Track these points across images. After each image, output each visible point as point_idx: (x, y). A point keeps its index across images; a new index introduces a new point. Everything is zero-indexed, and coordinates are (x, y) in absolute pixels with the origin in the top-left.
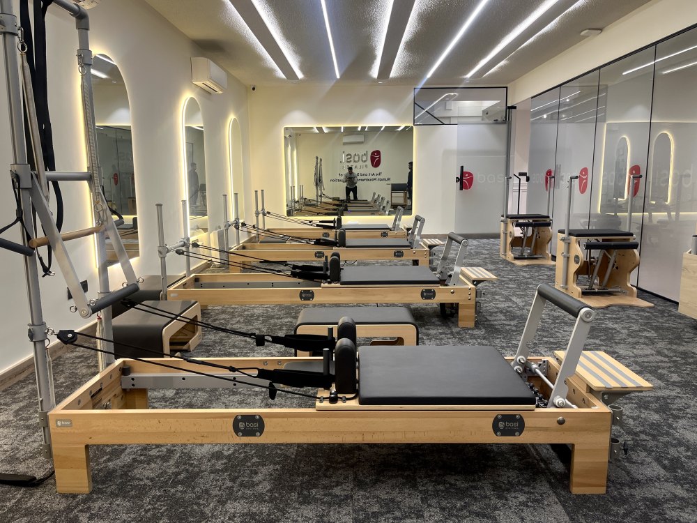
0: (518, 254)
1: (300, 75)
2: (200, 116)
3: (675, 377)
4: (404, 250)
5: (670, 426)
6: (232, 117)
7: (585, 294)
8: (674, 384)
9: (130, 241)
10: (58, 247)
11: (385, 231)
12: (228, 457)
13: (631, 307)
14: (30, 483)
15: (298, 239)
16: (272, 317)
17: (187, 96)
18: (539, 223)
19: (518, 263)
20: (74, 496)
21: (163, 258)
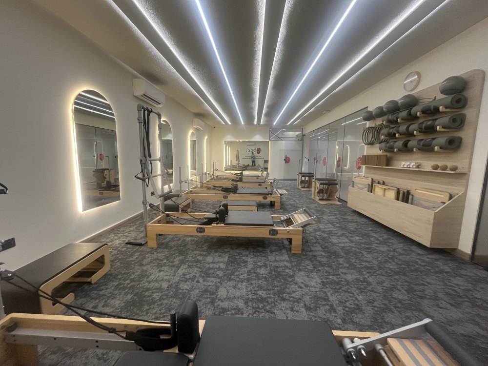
0: (303, 186)
1: (230, 123)
2: (195, 137)
3: (338, 225)
4: (262, 184)
5: (329, 238)
6: (206, 137)
7: (320, 200)
8: (337, 227)
9: (171, 179)
10: (151, 179)
11: (257, 177)
12: (196, 241)
13: (334, 204)
14: (141, 245)
15: (226, 179)
16: (215, 204)
17: (191, 131)
18: (311, 175)
19: (303, 189)
20: (153, 248)
21: (181, 184)
